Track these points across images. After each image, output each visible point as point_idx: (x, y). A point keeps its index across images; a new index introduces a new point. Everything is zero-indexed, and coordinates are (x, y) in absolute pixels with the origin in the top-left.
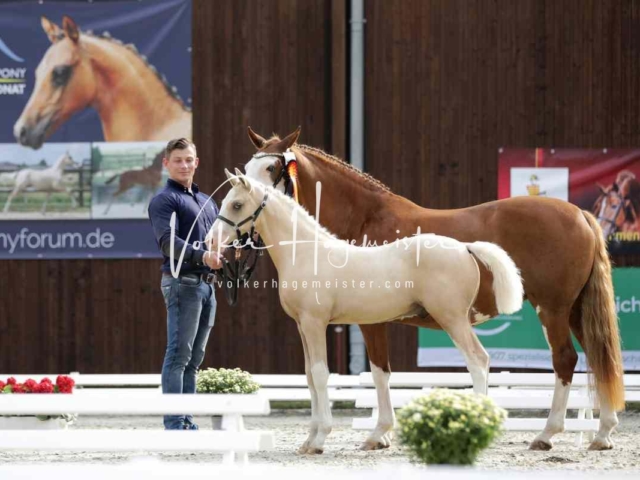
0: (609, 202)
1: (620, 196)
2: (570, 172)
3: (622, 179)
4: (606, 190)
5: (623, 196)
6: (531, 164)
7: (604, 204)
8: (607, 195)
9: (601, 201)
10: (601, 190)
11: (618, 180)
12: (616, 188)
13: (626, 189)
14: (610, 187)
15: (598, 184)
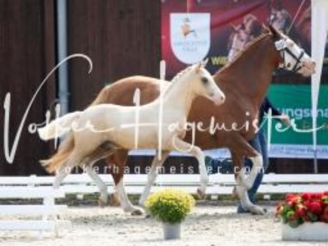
0: (239, 37)
1: (246, 33)
2: (211, 16)
3: (248, 21)
4: (237, 28)
5: (248, 33)
6: (183, 10)
7: (235, 39)
8: (237, 32)
9: (233, 37)
10: (233, 29)
11: (245, 21)
12: (243, 27)
13: (250, 27)
14: (240, 26)
15: (231, 24)
